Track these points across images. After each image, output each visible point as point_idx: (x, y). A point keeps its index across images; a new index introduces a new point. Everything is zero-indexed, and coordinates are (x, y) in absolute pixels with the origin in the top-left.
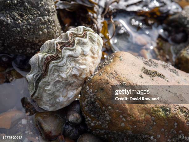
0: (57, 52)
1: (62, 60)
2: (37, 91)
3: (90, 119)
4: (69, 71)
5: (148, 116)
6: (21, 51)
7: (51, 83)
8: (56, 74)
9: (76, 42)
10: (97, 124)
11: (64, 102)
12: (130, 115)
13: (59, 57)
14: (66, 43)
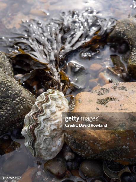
0: (35, 121)
1: (41, 125)
2: (36, 152)
3: (80, 152)
4: (49, 129)
5: (113, 135)
6: (13, 127)
7: (42, 143)
8: (42, 135)
9: (44, 108)
10: (86, 153)
11: (57, 150)
12: (100, 141)
13: (38, 124)
14: (38, 112)
